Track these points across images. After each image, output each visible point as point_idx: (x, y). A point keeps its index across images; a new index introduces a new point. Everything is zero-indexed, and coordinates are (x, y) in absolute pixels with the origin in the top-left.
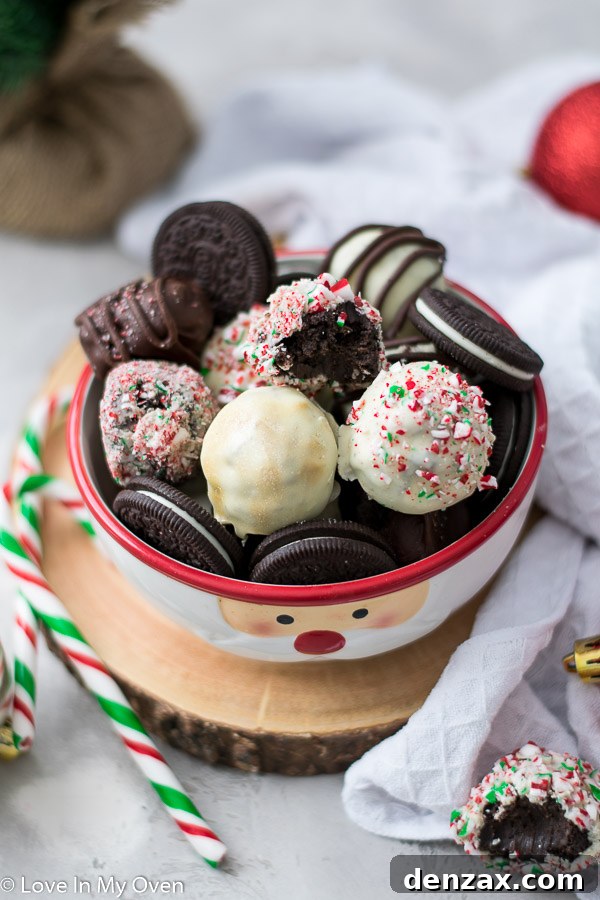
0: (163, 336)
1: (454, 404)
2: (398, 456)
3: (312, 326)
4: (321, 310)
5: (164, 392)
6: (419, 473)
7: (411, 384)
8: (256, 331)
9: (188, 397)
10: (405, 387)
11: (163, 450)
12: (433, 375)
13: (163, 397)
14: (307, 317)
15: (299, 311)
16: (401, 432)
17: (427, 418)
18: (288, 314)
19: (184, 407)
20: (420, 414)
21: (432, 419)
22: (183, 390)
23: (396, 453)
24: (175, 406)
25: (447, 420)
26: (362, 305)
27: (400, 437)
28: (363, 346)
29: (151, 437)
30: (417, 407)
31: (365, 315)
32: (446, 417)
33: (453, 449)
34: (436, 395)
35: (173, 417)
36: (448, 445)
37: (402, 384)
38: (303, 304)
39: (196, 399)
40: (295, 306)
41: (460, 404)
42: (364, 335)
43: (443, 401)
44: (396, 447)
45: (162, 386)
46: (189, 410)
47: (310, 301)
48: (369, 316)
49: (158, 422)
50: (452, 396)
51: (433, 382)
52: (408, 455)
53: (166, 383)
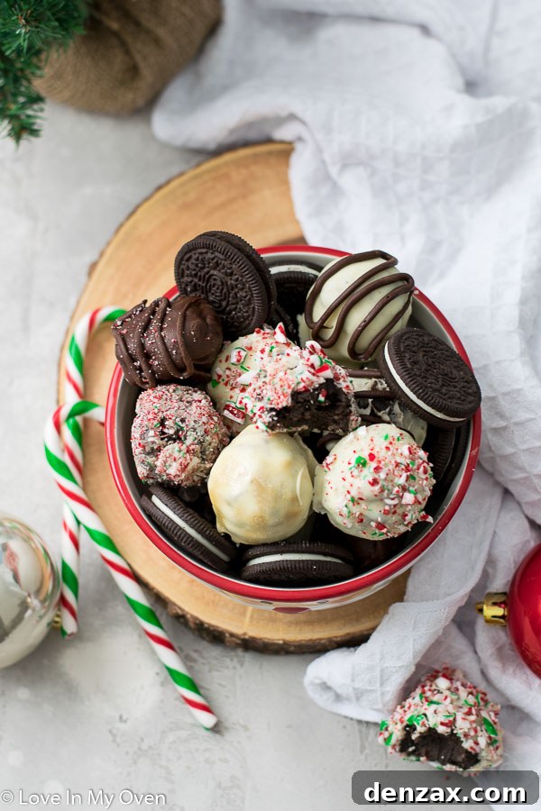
0: (182, 370)
1: (404, 475)
2: (358, 514)
3: (298, 402)
4: (306, 390)
5: (182, 428)
6: (373, 524)
7: (372, 457)
8: (255, 390)
9: (200, 432)
10: (367, 459)
11: (179, 476)
12: (390, 446)
13: (180, 433)
14: (295, 395)
15: (290, 391)
16: (361, 499)
17: (382, 490)
18: (280, 393)
19: (196, 441)
20: (377, 488)
21: (386, 491)
22: (196, 426)
23: (356, 510)
24: (188, 442)
25: (398, 491)
26: (339, 379)
27: (360, 501)
28: (338, 415)
29: (170, 466)
30: (375, 482)
31: (341, 388)
32: (396, 489)
33: (400, 511)
34: (391, 467)
35: (188, 451)
36: (396, 508)
37: (365, 455)
38: (293, 386)
39: (206, 432)
40: (286, 387)
41: (408, 473)
42: (339, 406)
43: (396, 473)
44: (357, 506)
45: (180, 423)
46: (201, 443)
47: (298, 383)
48: (344, 390)
49: (176, 455)
50: (403, 467)
51: (390, 453)
52: (366, 513)
53: (183, 420)
